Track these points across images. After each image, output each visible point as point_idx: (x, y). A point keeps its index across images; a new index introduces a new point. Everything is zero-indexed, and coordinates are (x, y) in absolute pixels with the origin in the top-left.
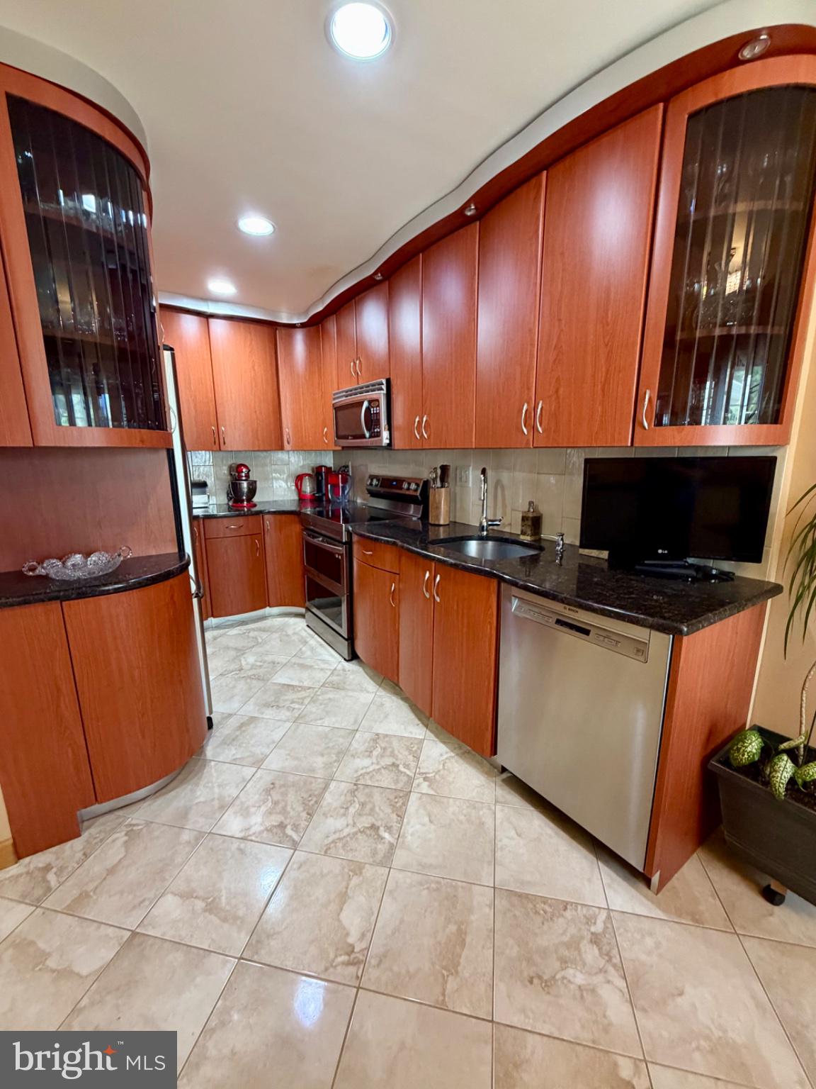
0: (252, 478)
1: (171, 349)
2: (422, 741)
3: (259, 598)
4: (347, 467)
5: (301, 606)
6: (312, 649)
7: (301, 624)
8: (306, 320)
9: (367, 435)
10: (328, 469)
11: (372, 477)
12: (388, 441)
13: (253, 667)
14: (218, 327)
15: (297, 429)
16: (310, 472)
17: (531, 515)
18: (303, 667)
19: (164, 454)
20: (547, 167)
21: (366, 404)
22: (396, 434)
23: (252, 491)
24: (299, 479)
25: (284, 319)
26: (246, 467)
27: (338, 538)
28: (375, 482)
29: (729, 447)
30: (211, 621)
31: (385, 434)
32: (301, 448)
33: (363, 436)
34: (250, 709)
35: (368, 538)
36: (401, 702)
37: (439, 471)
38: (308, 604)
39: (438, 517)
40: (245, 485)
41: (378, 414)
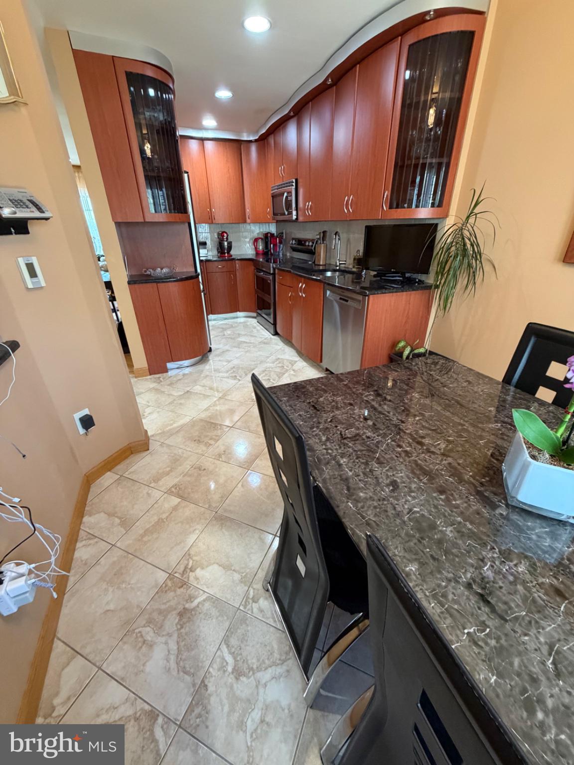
0: (229, 240)
1: (187, 173)
2: (297, 361)
3: (233, 307)
4: (283, 233)
5: (254, 312)
6: (258, 330)
7: (255, 321)
8: (257, 138)
9: (286, 213)
10: (272, 235)
11: (293, 239)
12: (295, 217)
13: (229, 335)
14: (209, 145)
15: (253, 210)
16: (262, 237)
17: (357, 257)
18: (252, 336)
19: (187, 224)
20: (359, 63)
21: (285, 194)
22: (300, 213)
23: (230, 248)
24: (256, 240)
25: (245, 137)
26: (226, 233)
27: (268, 271)
28: (294, 242)
29: (426, 219)
30: (211, 317)
31: (294, 213)
32: (256, 221)
33: (284, 214)
34: (227, 347)
35: (283, 270)
36: (293, 350)
37: (322, 234)
38: (259, 311)
39: (319, 260)
40: (226, 243)
41: (291, 201)
